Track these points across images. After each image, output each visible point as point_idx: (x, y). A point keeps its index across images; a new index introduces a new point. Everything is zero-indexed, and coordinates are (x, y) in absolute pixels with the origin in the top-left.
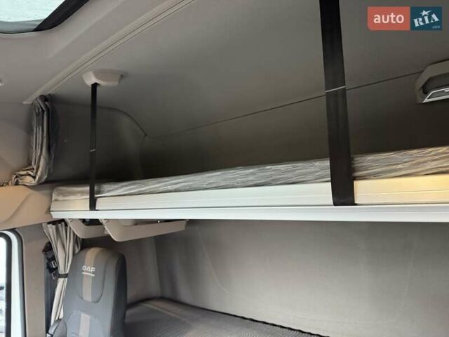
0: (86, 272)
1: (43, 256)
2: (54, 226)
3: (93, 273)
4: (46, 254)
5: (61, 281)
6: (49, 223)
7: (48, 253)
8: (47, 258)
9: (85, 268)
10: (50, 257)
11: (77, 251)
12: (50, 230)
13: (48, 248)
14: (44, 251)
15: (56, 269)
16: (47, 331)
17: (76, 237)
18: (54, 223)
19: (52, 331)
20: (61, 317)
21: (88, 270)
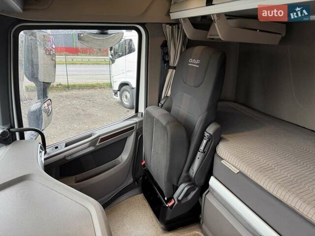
0: (192, 63)
1: (161, 49)
2: (170, 27)
3: (198, 64)
4: (162, 49)
5: (170, 71)
6: (167, 24)
7: (164, 48)
8: (164, 52)
9: (191, 60)
10: (165, 52)
11: (183, 50)
12: (168, 30)
13: (165, 45)
14: (161, 46)
15: (168, 62)
16: (159, 102)
17: (185, 36)
18: (171, 24)
19: (162, 102)
20: (169, 95)
21: (194, 62)
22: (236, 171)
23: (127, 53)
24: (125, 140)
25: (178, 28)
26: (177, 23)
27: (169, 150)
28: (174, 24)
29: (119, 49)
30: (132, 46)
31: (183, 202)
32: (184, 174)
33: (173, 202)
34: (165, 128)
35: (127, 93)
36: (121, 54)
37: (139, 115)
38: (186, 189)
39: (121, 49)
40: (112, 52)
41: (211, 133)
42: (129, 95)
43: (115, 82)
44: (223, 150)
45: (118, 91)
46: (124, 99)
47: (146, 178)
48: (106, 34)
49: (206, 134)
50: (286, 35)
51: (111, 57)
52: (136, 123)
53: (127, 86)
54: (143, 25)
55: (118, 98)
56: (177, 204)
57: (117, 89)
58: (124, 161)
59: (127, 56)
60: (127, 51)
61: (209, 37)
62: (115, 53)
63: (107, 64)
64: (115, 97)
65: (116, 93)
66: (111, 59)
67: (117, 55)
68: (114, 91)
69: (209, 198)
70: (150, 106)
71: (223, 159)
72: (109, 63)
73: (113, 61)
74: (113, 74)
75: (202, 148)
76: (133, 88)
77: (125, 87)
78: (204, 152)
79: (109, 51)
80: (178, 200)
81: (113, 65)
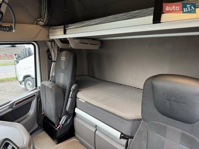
1: (47, 53)
3: (65, 59)
5: (53, 63)
6: (48, 41)
9: (62, 58)
10: (49, 54)
11: (58, 53)
12: (49, 44)
13: (48, 51)
14: (47, 51)
15: (51, 59)
16: (49, 79)
17: (58, 47)
18: (50, 41)
19: (50, 79)
20: (53, 75)
21: (63, 58)
22: (84, 102)
23: (27, 56)
24: (31, 102)
25: (54, 43)
26: (53, 41)
27: (54, 100)
28: (52, 41)
29: (21, 54)
30: (31, 52)
31: (65, 125)
32: (64, 111)
33: (60, 126)
34: (51, 90)
35: (29, 82)
36: (23, 57)
37: (38, 88)
38: (65, 118)
39: (23, 54)
40: (17, 56)
41: (74, 88)
42: (31, 83)
43: (20, 75)
44: (79, 95)
45: (23, 81)
46: (28, 86)
47: (45, 121)
48: (15, 47)
49: (71, 89)
50: (101, 45)
51: (16, 59)
52: (37, 92)
53: (29, 77)
54: (36, 42)
55: (23, 86)
56: (62, 127)
57: (22, 80)
58: (31, 115)
59: (27, 58)
60: (28, 55)
61: (69, 47)
62: (19, 57)
63: (13, 65)
64: (20, 86)
65: (21, 83)
66: (16, 61)
67: (20, 58)
68: (19, 82)
69: (76, 119)
70: (43, 81)
71: (79, 99)
72: (14, 64)
73: (18, 62)
74: (18, 70)
75: (70, 96)
76: (34, 78)
77: (27, 78)
78: (71, 98)
79: (14, 56)
80: (62, 124)
81: (18, 64)
